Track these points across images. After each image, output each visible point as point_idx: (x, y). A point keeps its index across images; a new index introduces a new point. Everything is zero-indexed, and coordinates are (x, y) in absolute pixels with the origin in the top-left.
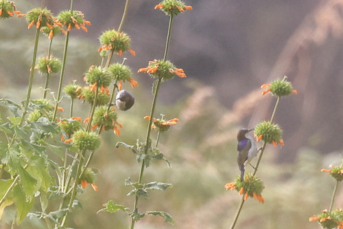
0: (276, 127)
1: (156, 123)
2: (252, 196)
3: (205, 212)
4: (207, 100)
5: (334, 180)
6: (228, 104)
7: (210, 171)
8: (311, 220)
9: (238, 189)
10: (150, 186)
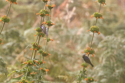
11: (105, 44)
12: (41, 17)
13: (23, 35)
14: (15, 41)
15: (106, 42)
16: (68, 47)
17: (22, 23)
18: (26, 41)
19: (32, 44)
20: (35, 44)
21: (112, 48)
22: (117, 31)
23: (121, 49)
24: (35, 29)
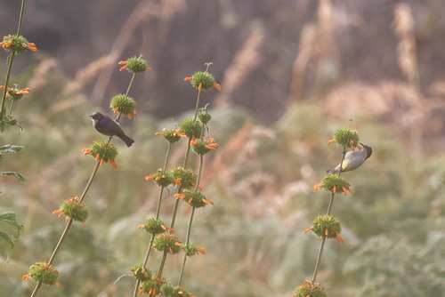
0: (130, 100)
1: (10, 92)
2: (106, 161)
3: (49, 171)
4: (52, 70)
5: (168, 142)
6: (71, 74)
7: (55, 136)
8: (147, 178)
9: (94, 155)
10: (4, 148)
11: (367, 260)
12: (160, 188)
13: (104, 241)
14: (80, 259)
15: (369, 253)
16: (244, 275)
17: (101, 203)
18: (115, 259)
19: (133, 271)
20: (141, 270)
21: (389, 274)
22: (398, 225)
23: (418, 278)
24: (143, 226)
